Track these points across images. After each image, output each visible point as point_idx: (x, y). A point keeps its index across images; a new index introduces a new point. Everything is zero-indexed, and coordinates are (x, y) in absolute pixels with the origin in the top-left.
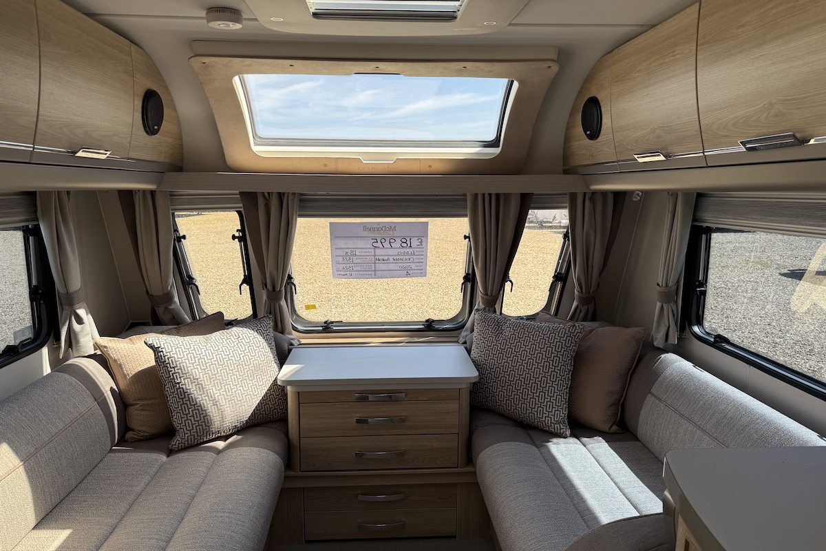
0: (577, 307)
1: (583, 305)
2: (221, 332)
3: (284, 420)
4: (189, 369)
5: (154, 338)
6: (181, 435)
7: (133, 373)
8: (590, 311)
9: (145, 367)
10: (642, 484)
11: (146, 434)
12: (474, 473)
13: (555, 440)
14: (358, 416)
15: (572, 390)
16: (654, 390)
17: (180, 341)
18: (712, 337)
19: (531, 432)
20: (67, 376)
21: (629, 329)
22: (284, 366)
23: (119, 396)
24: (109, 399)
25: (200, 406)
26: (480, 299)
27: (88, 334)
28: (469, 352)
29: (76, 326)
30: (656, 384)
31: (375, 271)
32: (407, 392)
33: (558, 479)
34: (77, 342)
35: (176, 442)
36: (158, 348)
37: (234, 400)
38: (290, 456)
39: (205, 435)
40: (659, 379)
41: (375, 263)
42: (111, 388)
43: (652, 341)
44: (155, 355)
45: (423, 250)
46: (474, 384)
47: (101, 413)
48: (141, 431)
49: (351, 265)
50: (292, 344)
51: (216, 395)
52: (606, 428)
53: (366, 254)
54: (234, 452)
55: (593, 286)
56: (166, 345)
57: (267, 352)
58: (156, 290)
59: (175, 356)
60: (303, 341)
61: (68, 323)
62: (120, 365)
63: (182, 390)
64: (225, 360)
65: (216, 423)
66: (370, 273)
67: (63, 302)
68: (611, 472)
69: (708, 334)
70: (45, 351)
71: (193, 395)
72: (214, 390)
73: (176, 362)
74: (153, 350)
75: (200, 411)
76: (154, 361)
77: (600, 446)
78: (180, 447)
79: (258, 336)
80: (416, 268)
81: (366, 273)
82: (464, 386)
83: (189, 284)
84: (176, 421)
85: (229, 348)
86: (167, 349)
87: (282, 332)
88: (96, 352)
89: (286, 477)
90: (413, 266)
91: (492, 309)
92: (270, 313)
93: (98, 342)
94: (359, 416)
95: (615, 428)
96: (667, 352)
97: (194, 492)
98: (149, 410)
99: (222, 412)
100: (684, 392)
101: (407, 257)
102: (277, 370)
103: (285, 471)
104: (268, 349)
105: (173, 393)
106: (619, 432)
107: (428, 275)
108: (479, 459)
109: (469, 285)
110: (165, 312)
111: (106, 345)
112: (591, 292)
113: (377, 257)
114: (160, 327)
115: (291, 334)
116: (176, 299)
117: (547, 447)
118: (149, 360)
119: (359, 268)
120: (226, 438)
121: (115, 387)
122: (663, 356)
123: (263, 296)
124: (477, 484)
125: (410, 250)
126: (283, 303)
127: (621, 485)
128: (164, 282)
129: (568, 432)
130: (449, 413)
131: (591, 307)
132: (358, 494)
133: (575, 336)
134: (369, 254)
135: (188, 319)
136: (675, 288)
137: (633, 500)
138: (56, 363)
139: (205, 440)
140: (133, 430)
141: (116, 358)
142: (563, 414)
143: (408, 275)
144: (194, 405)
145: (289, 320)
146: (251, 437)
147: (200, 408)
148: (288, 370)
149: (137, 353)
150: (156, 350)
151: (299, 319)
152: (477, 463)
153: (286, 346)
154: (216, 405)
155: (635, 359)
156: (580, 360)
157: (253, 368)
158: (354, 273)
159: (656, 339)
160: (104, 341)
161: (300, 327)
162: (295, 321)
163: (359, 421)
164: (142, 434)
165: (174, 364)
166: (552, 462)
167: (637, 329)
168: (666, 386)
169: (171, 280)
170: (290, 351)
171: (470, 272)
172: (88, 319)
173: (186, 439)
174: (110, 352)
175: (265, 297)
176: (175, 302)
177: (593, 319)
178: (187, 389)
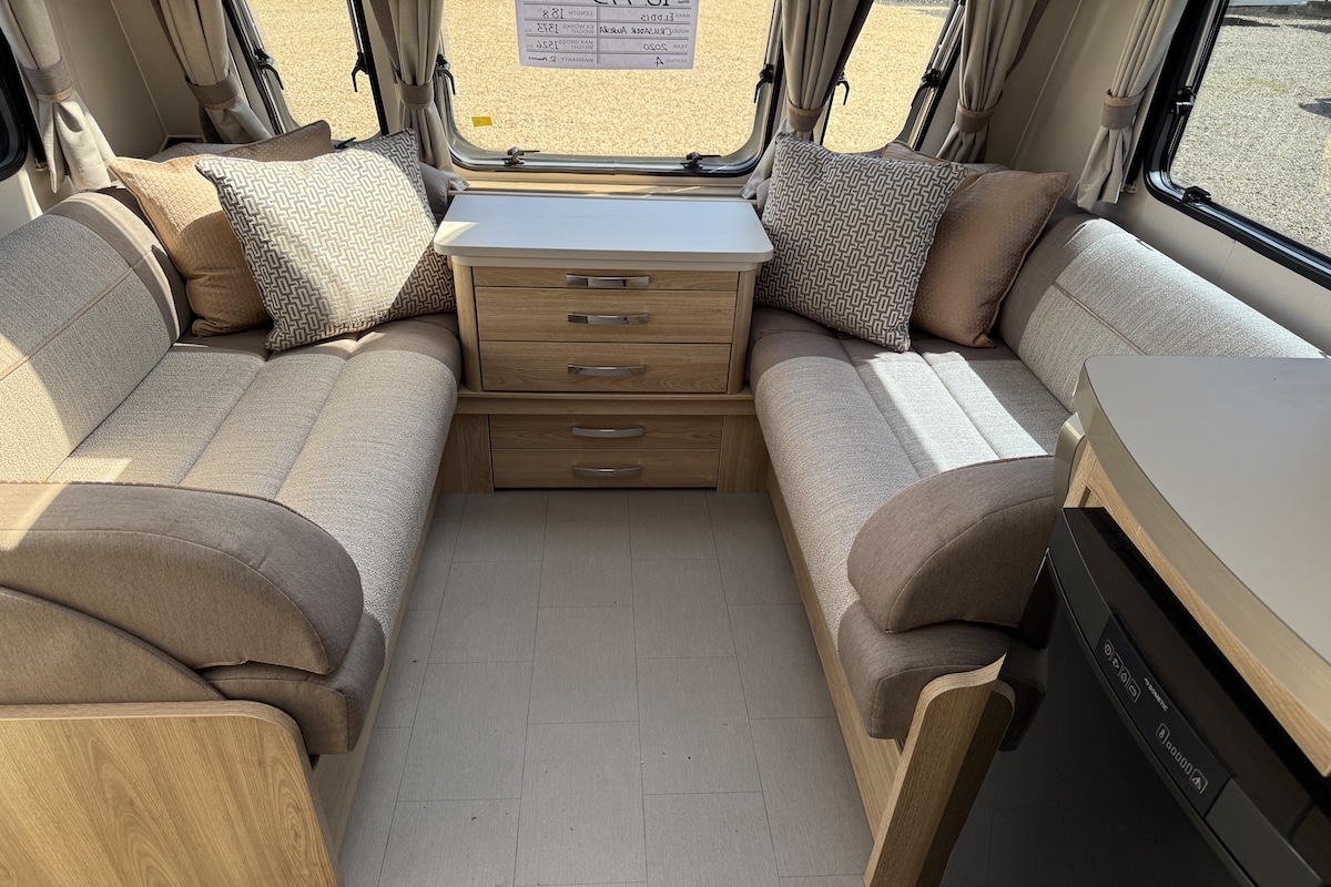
0: (956, 136)
1: (968, 133)
2: (328, 155)
3: (450, 312)
4: (281, 218)
5: (211, 161)
6: (282, 327)
7: (187, 224)
8: (978, 144)
9: (205, 213)
10: (1012, 421)
11: (225, 325)
12: (752, 402)
13: (884, 355)
14: (571, 310)
15: (925, 280)
16: (1061, 280)
17: (259, 169)
18: (1180, 193)
19: (848, 344)
20: (71, 222)
21: (1040, 175)
22: (443, 223)
23: (170, 263)
24: (154, 266)
25: (308, 281)
26: (788, 116)
27: (93, 150)
28: (759, 212)
29: (69, 135)
30: (1068, 270)
31: (598, 53)
32: (652, 276)
33: (882, 411)
34: (77, 163)
35: (276, 338)
36: (222, 178)
37: (364, 274)
38: (464, 367)
39: (322, 328)
40: (1075, 261)
41: (598, 37)
42: (153, 247)
43: (1075, 198)
44: (219, 193)
45: (689, 12)
46: (765, 266)
47: (144, 287)
48: (215, 320)
49: (554, 40)
50: (452, 188)
51: (333, 265)
52: (968, 339)
53: (582, 17)
54: (372, 356)
55: (989, 99)
56: (234, 174)
57: (412, 197)
58: (204, 77)
59: (254, 194)
60: (473, 184)
61: (52, 127)
62: (162, 209)
63: (273, 253)
64: (341, 206)
65: (338, 311)
66: (589, 56)
67: (34, 86)
68: (967, 404)
69: (1175, 187)
70: (23, 176)
71: (293, 264)
72: (329, 256)
73: (256, 205)
74: (214, 182)
75: (310, 290)
76: (219, 203)
77: (954, 365)
78: (284, 347)
79: (393, 167)
80: (675, 50)
81: (582, 56)
82: (747, 268)
83: (261, 68)
84: (272, 306)
85: (346, 186)
86: (237, 182)
87: (435, 166)
88: (114, 184)
89: (460, 399)
90: (670, 46)
91: (807, 135)
92: (411, 127)
93: (114, 165)
94: (573, 310)
95: (983, 338)
96: (1096, 216)
97: (315, 413)
98: (224, 287)
99: (346, 293)
100: (1112, 281)
101: (659, 27)
102: (432, 229)
103: (459, 389)
104: (413, 192)
105: (259, 258)
106: (989, 345)
107: (696, 63)
108: (761, 381)
109: (770, 88)
110: (224, 119)
111: (130, 172)
112: (986, 108)
113: (602, 25)
114: (221, 145)
115: (450, 169)
116: (241, 95)
117: (869, 365)
118: (208, 203)
119: (569, 47)
120: (359, 335)
121: (159, 246)
122: (1088, 223)
123: (395, 95)
124: (755, 418)
125: (665, 12)
126: (432, 108)
127: (980, 422)
128: (214, 62)
129: (907, 344)
130: (719, 311)
131: (981, 137)
132: (573, 427)
133: (947, 185)
134: (588, 18)
135: (268, 133)
136: (1137, 101)
137: (995, 442)
138: (49, 200)
139: (323, 337)
140: (203, 318)
141: (152, 195)
142: (903, 315)
143: (659, 64)
144: (298, 280)
145: (446, 146)
146: (397, 336)
147: (307, 285)
148: (450, 230)
149: (186, 188)
150: (218, 182)
151: (463, 144)
152: (758, 386)
153: (444, 191)
154: (335, 281)
155: (1039, 228)
156: (946, 228)
157: (390, 223)
158: (559, 56)
159: (1083, 194)
160: (126, 164)
161: (465, 160)
162: (458, 147)
163: (573, 319)
164: (218, 324)
165: (255, 208)
166: (874, 386)
167: (1053, 176)
168: (1083, 274)
169: (227, 56)
170: (450, 198)
171: (775, 63)
172: (88, 122)
173: (292, 334)
174: (139, 185)
175: (399, 98)
176: (240, 100)
177: (979, 160)
178: (282, 253)
